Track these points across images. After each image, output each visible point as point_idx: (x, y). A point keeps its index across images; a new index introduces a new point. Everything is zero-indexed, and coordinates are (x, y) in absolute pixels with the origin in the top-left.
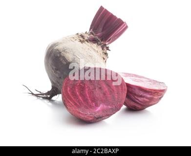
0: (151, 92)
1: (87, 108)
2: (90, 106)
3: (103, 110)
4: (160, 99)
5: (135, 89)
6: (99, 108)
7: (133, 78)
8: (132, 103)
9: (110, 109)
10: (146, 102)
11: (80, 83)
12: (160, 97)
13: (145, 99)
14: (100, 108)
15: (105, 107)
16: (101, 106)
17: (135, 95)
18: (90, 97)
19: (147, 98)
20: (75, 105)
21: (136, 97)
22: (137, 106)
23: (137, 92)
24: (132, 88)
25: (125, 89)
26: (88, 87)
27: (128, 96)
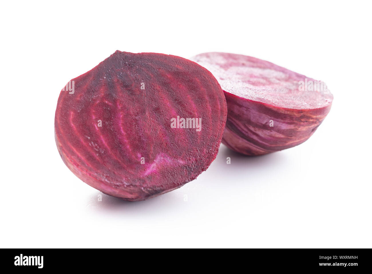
0: (291, 118)
1: (121, 168)
2: (130, 161)
3: (164, 173)
4: (314, 130)
5: (247, 109)
6: (153, 167)
7: (246, 70)
8: (242, 143)
9: (182, 167)
10: (276, 140)
11: (103, 98)
12: (313, 126)
13: (274, 133)
14: (154, 165)
15: (169, 161)
16: (157, 161)
17: (249, 122)
18: (129, 136)
19: (279, 131)
20: (88, 159)
21: (252, 129)
22: (254, 148)
23: (254, 115)
24: (241, 106)
25: (222, 111)
26: (124, 108)
27: (230, 125)
